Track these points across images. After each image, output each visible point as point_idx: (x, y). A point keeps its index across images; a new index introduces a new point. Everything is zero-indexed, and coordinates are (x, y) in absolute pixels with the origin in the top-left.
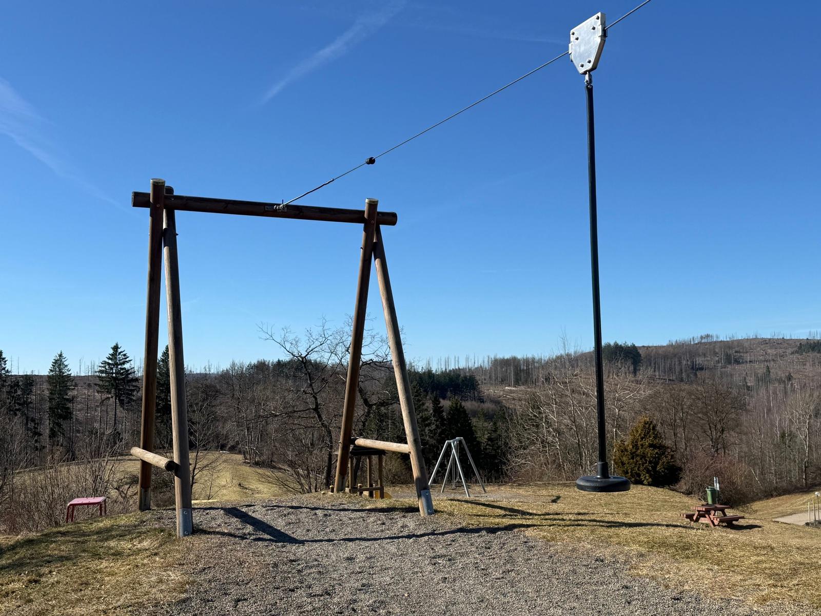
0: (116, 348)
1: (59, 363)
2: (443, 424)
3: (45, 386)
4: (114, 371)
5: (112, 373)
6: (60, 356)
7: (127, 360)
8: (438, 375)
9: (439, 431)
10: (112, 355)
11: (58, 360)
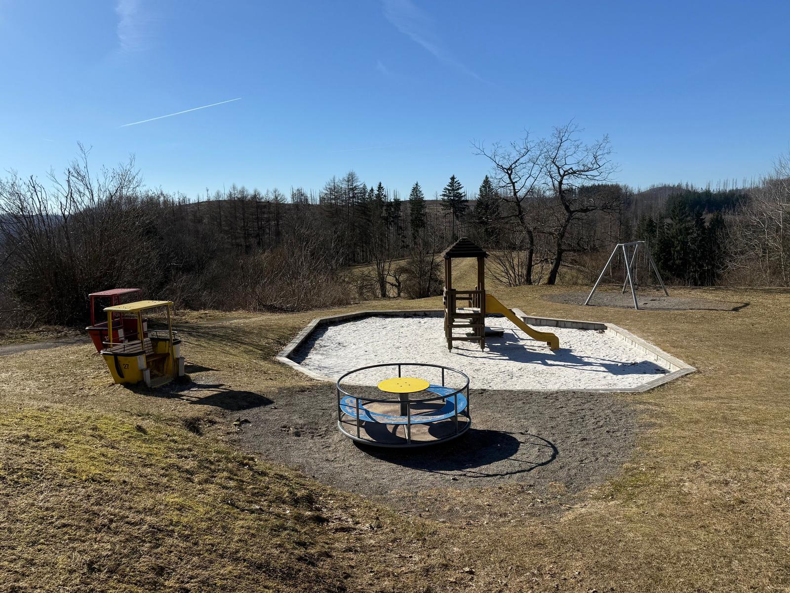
0: (453, 178)
1: (416, 190)
2: (703, 233)
3: (408, 205)
4: (452, 195)
5: (451, 196)
6: (417, 185)
7: (460, 186)
8: (715, 194)
9: (700, 238)
10: (450, 183)
11: (415, 188)
